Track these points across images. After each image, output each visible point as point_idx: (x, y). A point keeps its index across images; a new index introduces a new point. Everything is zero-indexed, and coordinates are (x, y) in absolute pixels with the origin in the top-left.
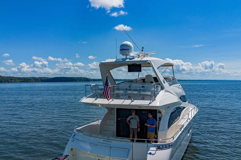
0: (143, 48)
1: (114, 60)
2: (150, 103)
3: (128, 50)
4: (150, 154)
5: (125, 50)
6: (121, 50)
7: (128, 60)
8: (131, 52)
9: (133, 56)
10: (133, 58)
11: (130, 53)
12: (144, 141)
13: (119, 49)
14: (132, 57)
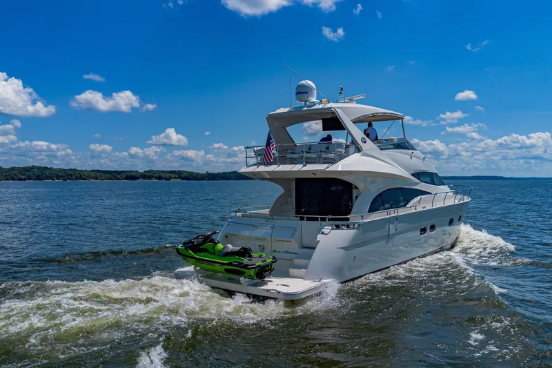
0: (342, 89)
1: (286, 110)
2: (327, 168)
3: (306, 93)
4: (323, 233)
5: (302, 93)
6: (297, 94)
7: (306, 108)
8: (312, 95)
9: (314, 102)
10: (314, 105)
11: (309, 98)
12: (316, 219)
13: (294, 92)
14: (312, 104)
